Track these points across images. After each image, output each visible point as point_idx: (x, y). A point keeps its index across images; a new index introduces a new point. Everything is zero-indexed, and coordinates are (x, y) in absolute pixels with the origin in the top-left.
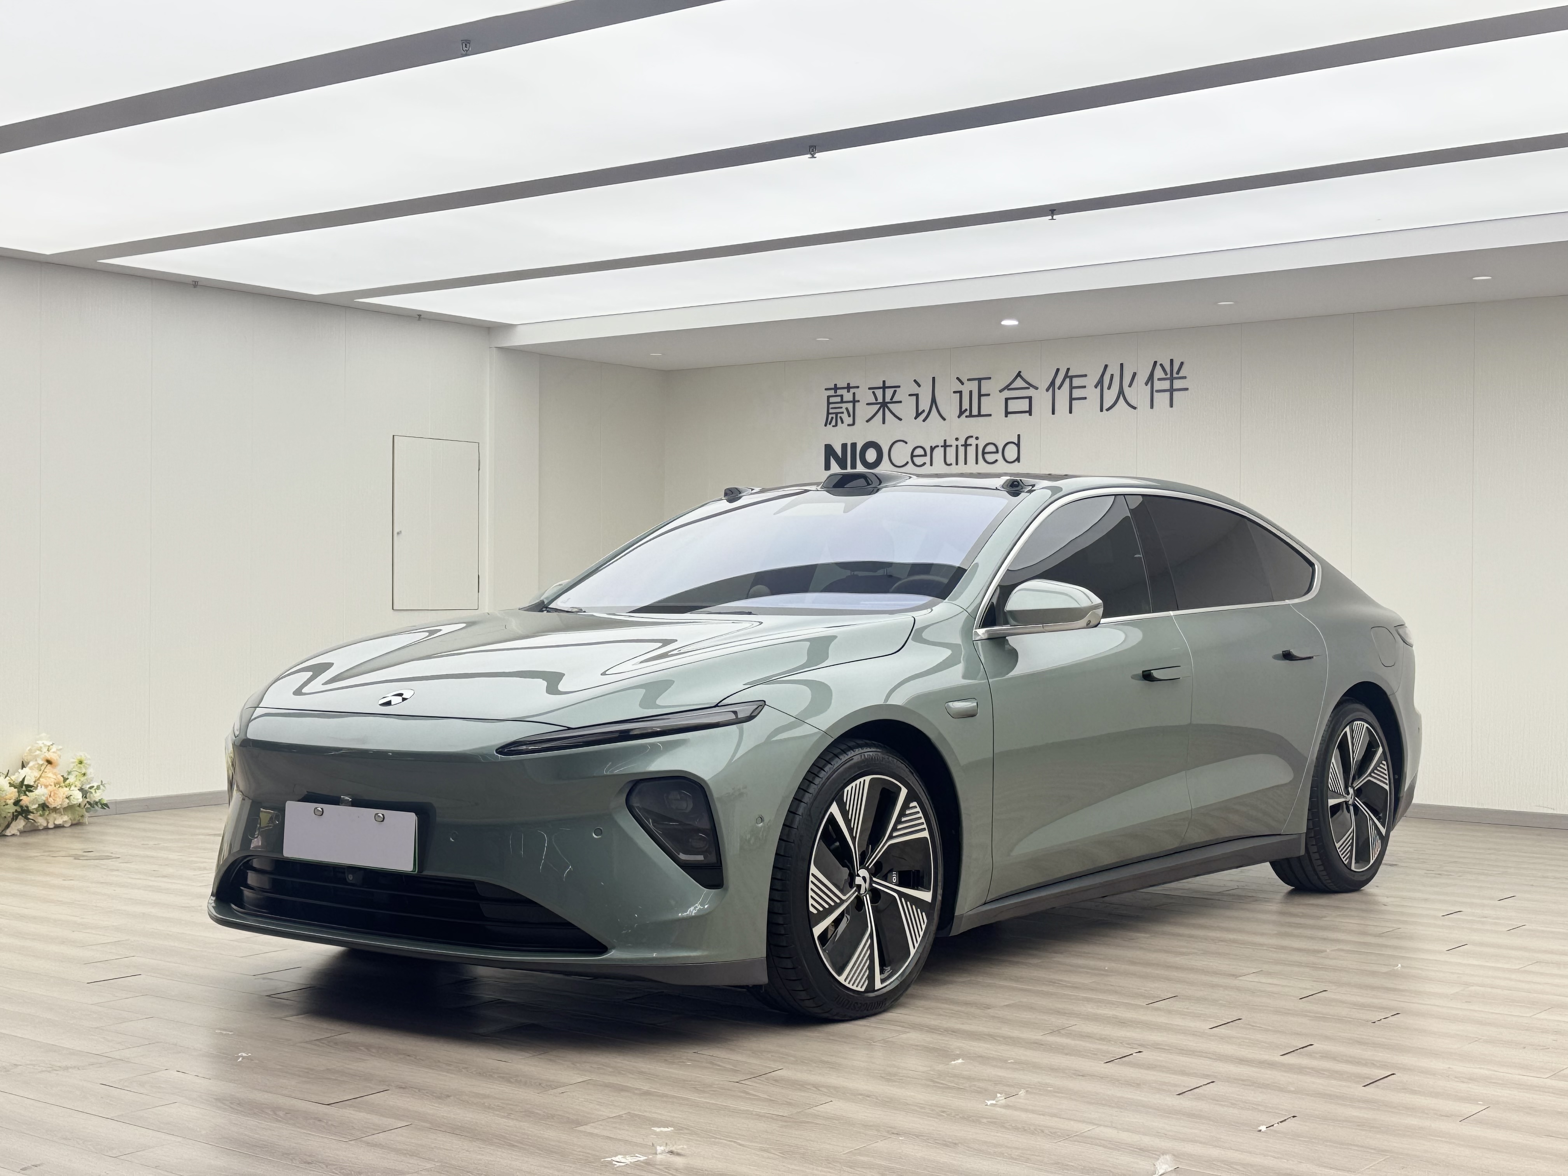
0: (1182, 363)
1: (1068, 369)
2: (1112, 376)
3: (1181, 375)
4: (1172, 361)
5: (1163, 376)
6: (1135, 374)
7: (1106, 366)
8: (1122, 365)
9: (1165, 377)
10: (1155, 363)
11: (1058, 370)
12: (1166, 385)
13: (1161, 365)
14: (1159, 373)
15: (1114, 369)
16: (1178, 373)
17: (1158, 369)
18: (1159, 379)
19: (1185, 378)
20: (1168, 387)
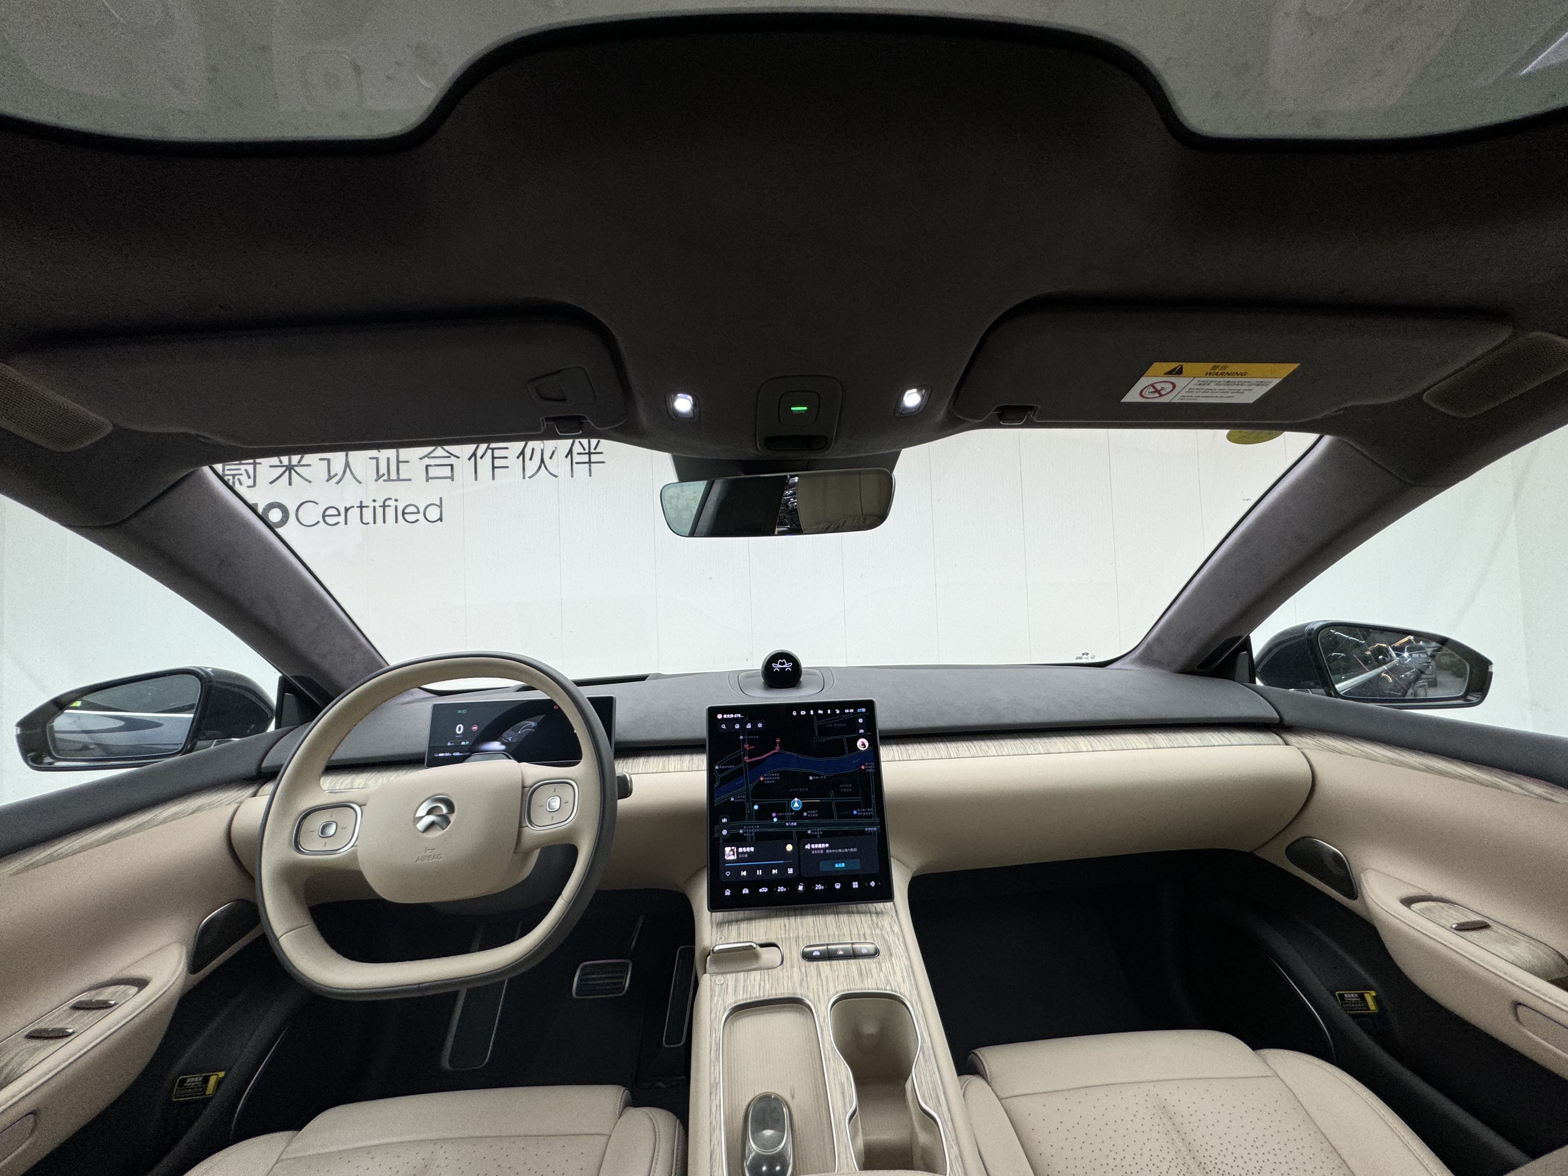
2: (533, 449)
3: (597, 451)
5: (581, 451)
6: (555, 449)
9: (584, 452)
16: (595, 449)
17: (577, 445)
18: (579, 454)
19: (602, 453)
20: (587, 460)
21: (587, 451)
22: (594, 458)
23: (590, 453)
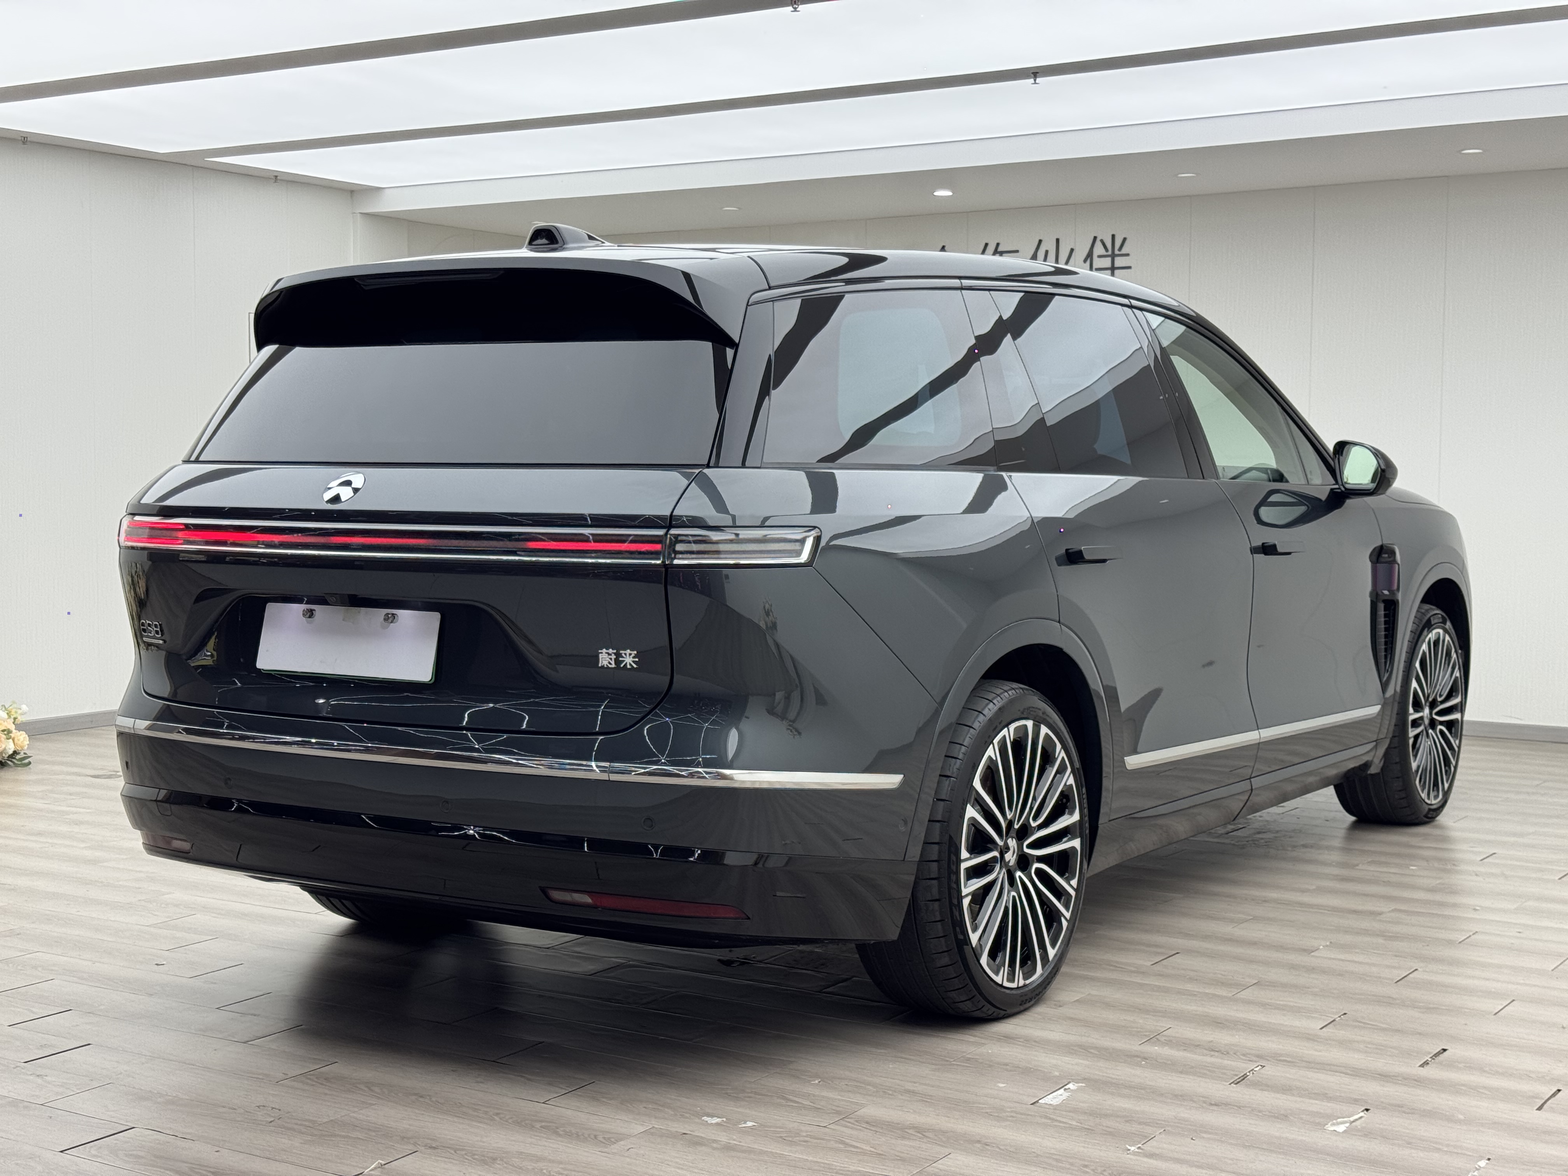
0: (1125, 239)
1: (998, 244)
2: (1047, 252)
3: (1124, 251)
4: (1113, 236)
5: (1103, 252)
6: (1072, 250)
7: (1040, 241)
8: (1058, 240)
9: (1105, 253)
10: (1095, 238)
11: (986, 245)
12: (1107, 263)
13: (1102, 241)
14: (1099, 250)
15: (1049, 245)
16: (1120, 249)
17: (1098, 244)
18: (1100, 257)
19: (1128, 255)
20: (1109, 265)
21: (1110, 253)
22: (1119, 262)
23: (1113, 256)
